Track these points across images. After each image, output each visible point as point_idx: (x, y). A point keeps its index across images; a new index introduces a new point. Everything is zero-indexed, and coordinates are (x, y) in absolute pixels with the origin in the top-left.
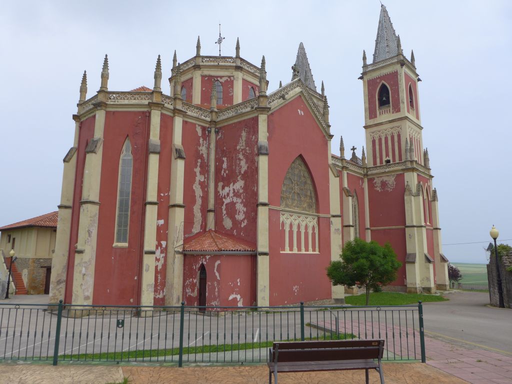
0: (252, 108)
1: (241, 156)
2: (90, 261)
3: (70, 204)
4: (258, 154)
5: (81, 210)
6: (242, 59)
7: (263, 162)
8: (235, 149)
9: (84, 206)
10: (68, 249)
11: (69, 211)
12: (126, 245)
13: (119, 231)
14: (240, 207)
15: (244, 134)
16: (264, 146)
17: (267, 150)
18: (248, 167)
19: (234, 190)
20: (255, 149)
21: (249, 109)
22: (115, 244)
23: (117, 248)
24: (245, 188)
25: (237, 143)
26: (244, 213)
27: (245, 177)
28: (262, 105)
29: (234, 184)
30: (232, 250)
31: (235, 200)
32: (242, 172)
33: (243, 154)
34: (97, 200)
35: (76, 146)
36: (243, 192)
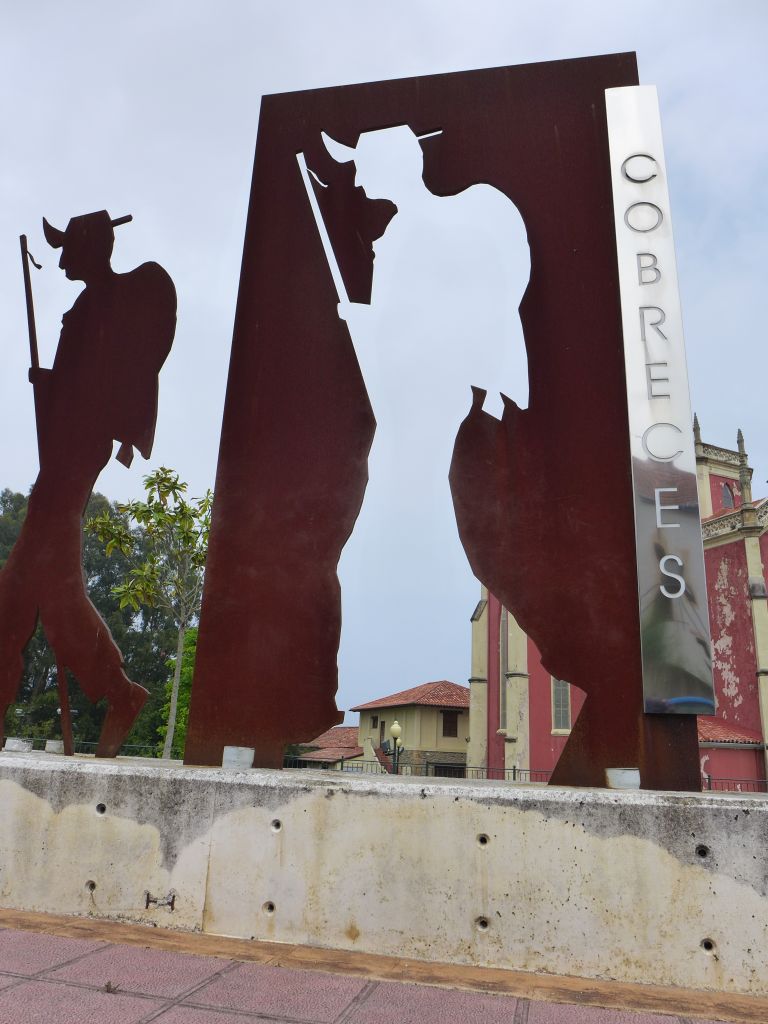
0: (733, 527)
1: (722, 600)
2: (523, 753)
3: (484, 676)
4: (752, 597)
5: (508, 685)
6: (704, 445)
7: (760, 609)
8: (713, 589)
9: (511, 680)
10: (486, 738)
11: (484, 686)
12: (568, 731)
13: (557, 712)
14: (729, 676)
15: (724, 567)
16: (758, 585)
17: (764, 591)
18: (736, 617)
19: (716, 650)
20: (745, 589)
21: (727, 530)
22: (554, 731)
23: (557, 737)
24: (735, 647)
25: (715, 580)
26: (737, 685)
27: (732, 630)
28: (749, 524)
29: (715, 642)
30: (725, 742)
31: (720, 665)
32: (728, 624)
33: (726, 597)
34: (525, 672)
35: (486, 598)
36: (732, 654)
